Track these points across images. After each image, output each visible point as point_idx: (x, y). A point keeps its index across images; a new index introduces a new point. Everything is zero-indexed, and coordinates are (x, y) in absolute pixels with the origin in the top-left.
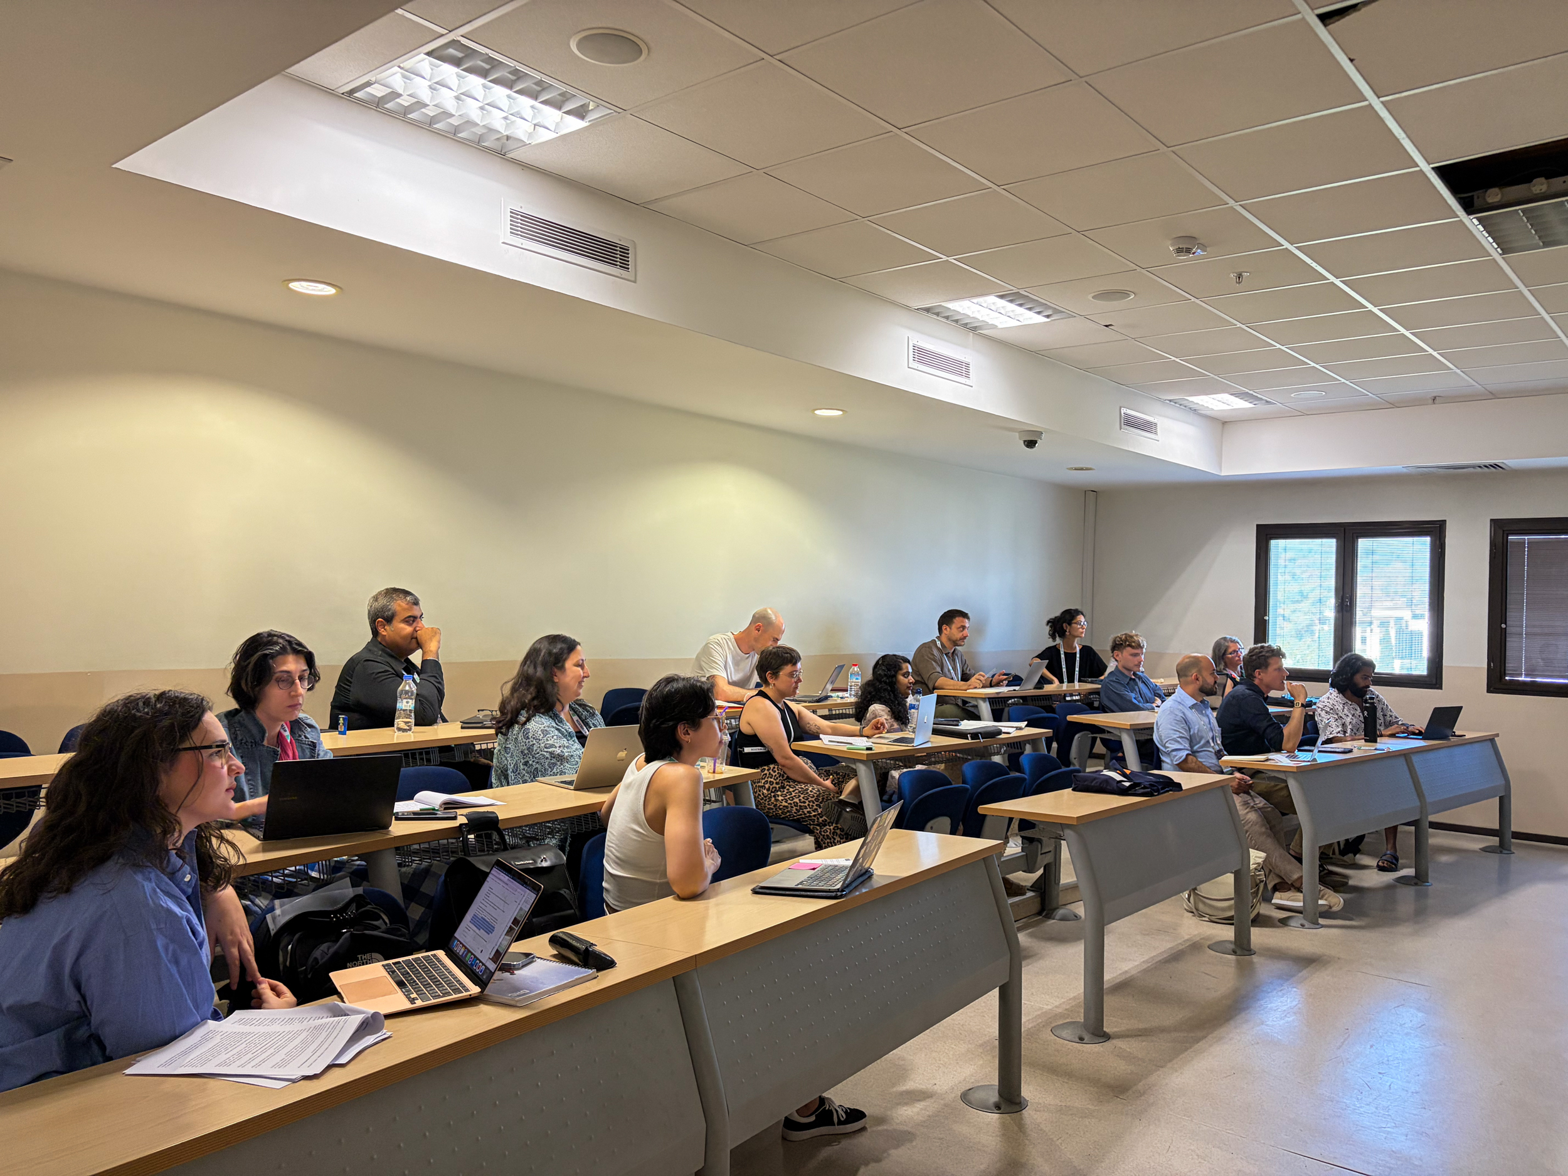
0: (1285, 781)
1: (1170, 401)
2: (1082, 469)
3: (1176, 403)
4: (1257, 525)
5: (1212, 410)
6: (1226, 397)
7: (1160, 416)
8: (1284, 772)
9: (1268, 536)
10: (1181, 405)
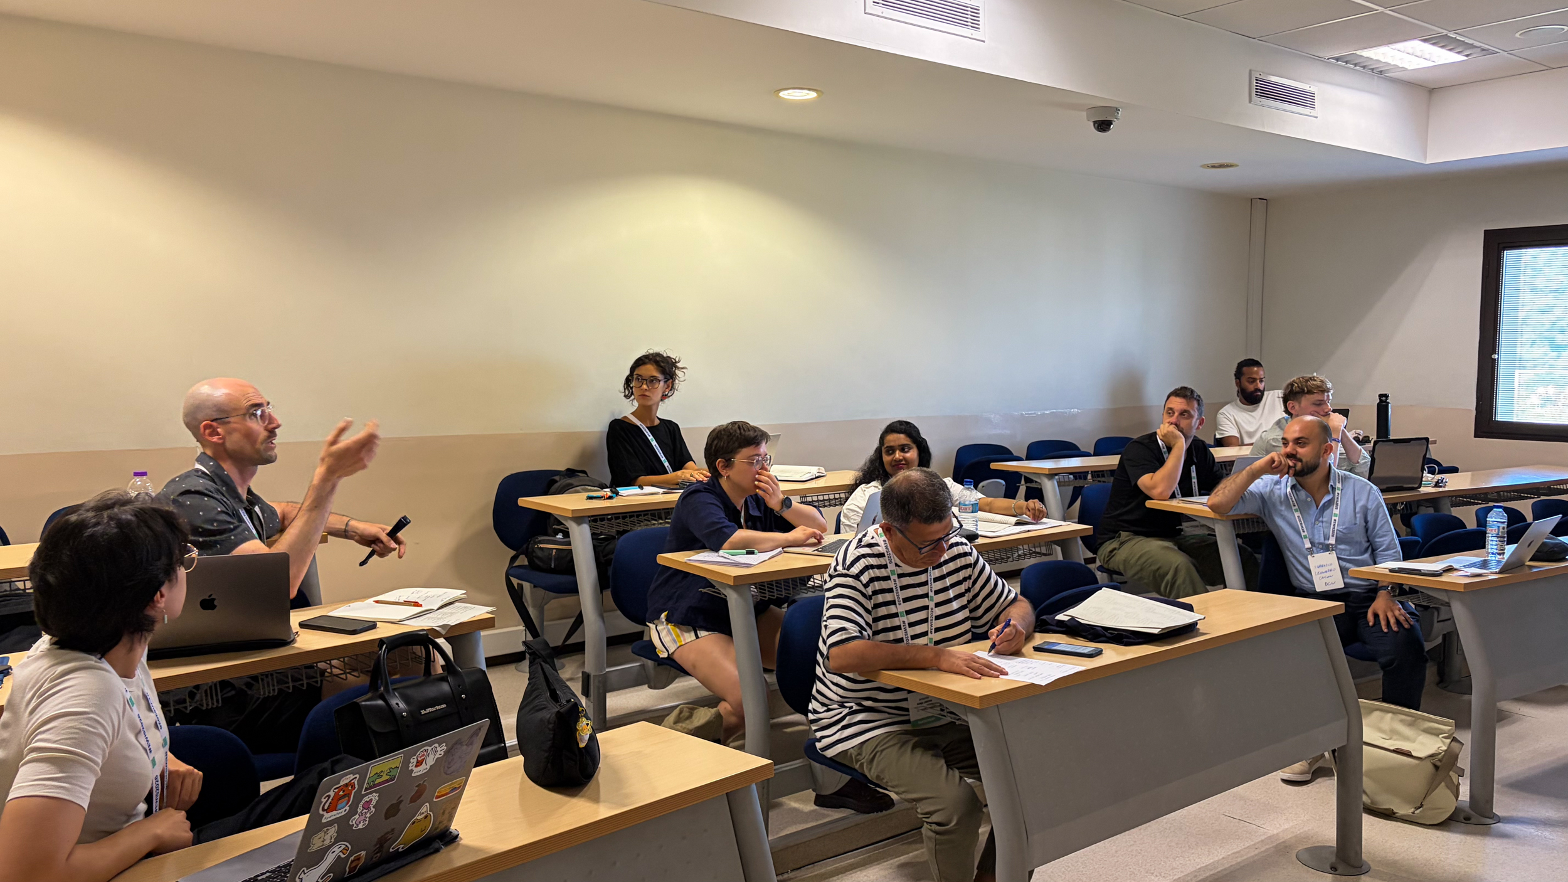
0: (1448, 605)
1: (1337, 59)
2: (1221, 166)
3: (1347, 62)
4: (1486, 231)
5: (1406, 69)
6: (1416, 45)
7: (1320, 81)
8: (1446, 591)
9: (1501, 246)
10: (1356, 65)
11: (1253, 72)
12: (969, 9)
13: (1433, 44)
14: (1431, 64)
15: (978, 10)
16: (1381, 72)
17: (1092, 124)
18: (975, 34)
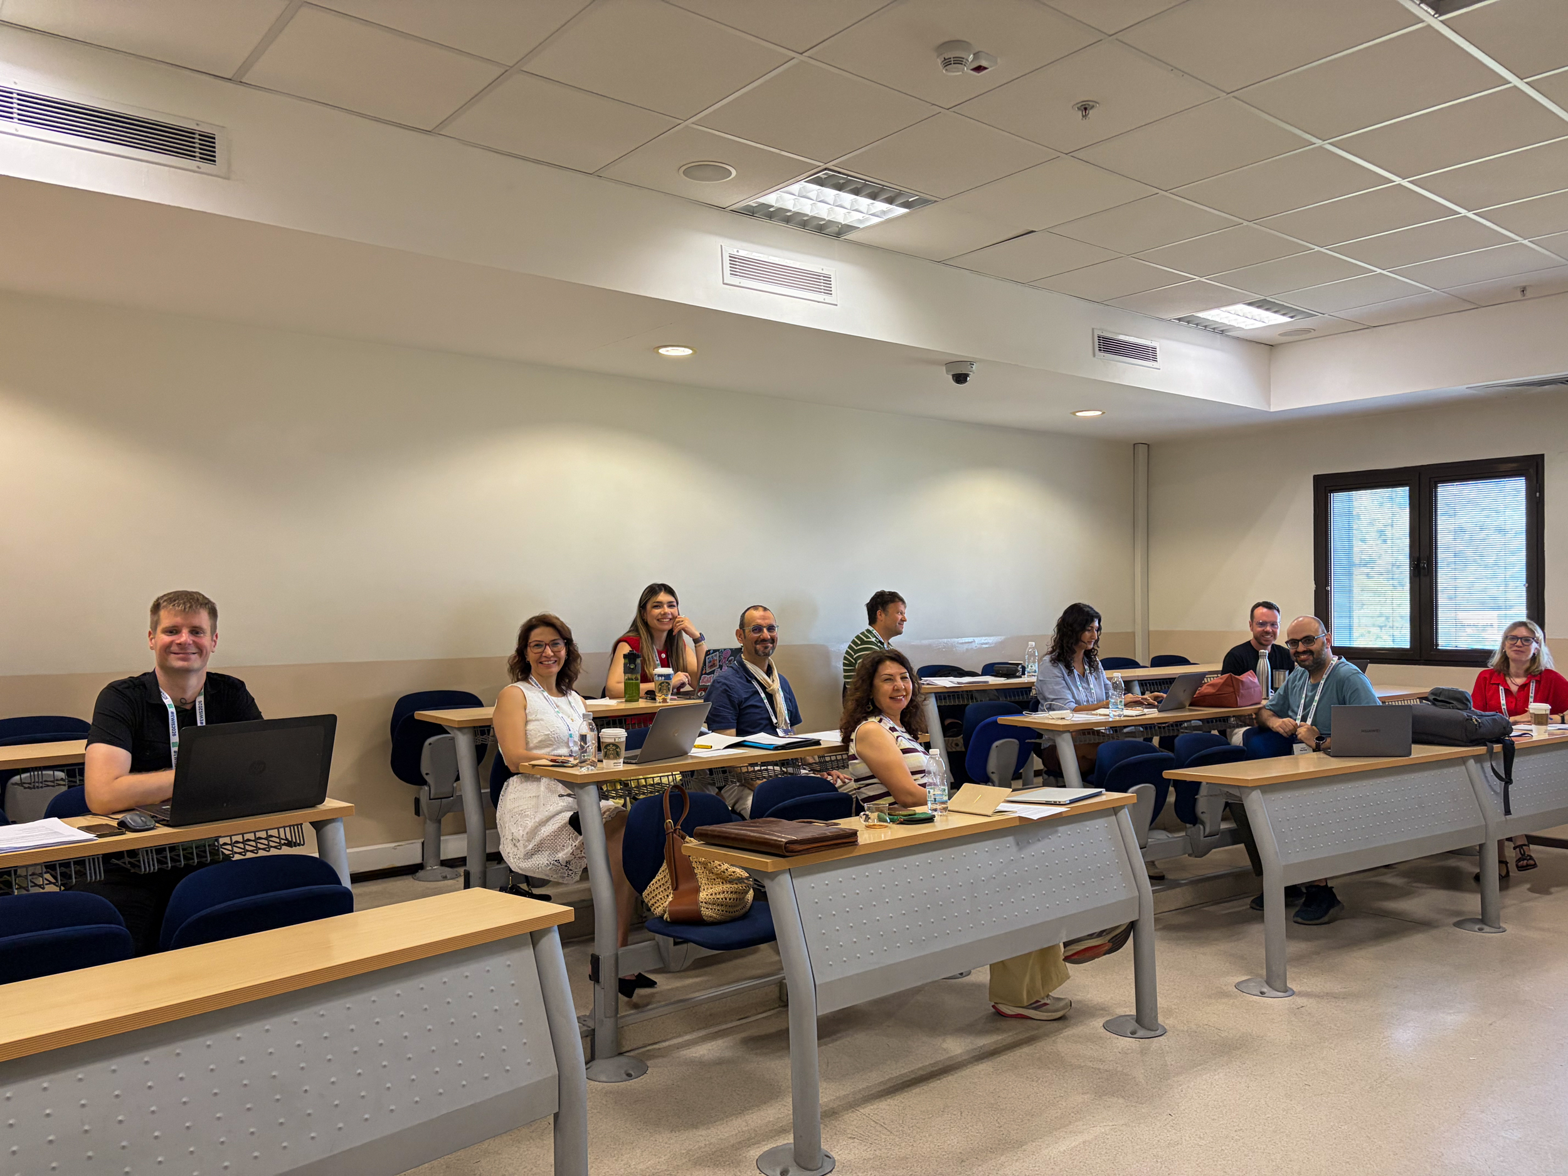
11: (1095, 331)
12: (822, 278)
13: (1259, 307)
14: (1264, 325)
15: (830, 278)
16: (1222, 331)
17: (951, 377)
18: (828, 299)
